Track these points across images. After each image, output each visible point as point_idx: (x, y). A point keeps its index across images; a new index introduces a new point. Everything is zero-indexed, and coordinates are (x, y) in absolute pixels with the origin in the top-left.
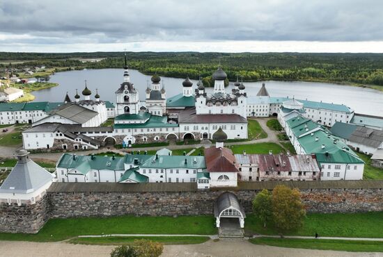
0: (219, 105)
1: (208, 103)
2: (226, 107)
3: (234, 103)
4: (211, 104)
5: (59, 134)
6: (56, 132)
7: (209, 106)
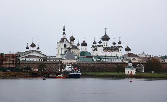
0: (109, 51)
1: (104, 50)
2: (113, 53)
3: (117, 51)
4: (106, 51)
5: (40, 59)
6: (39, 59)
7: (105, 52)
